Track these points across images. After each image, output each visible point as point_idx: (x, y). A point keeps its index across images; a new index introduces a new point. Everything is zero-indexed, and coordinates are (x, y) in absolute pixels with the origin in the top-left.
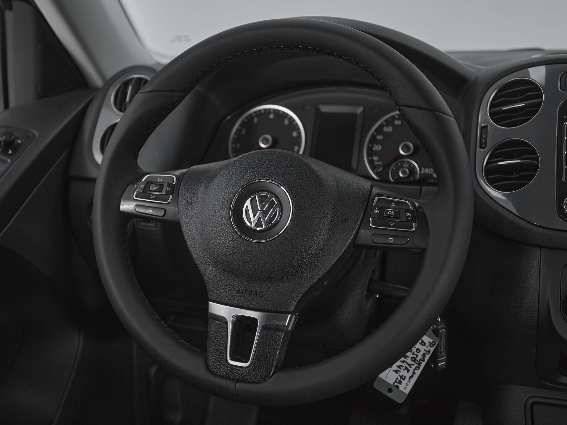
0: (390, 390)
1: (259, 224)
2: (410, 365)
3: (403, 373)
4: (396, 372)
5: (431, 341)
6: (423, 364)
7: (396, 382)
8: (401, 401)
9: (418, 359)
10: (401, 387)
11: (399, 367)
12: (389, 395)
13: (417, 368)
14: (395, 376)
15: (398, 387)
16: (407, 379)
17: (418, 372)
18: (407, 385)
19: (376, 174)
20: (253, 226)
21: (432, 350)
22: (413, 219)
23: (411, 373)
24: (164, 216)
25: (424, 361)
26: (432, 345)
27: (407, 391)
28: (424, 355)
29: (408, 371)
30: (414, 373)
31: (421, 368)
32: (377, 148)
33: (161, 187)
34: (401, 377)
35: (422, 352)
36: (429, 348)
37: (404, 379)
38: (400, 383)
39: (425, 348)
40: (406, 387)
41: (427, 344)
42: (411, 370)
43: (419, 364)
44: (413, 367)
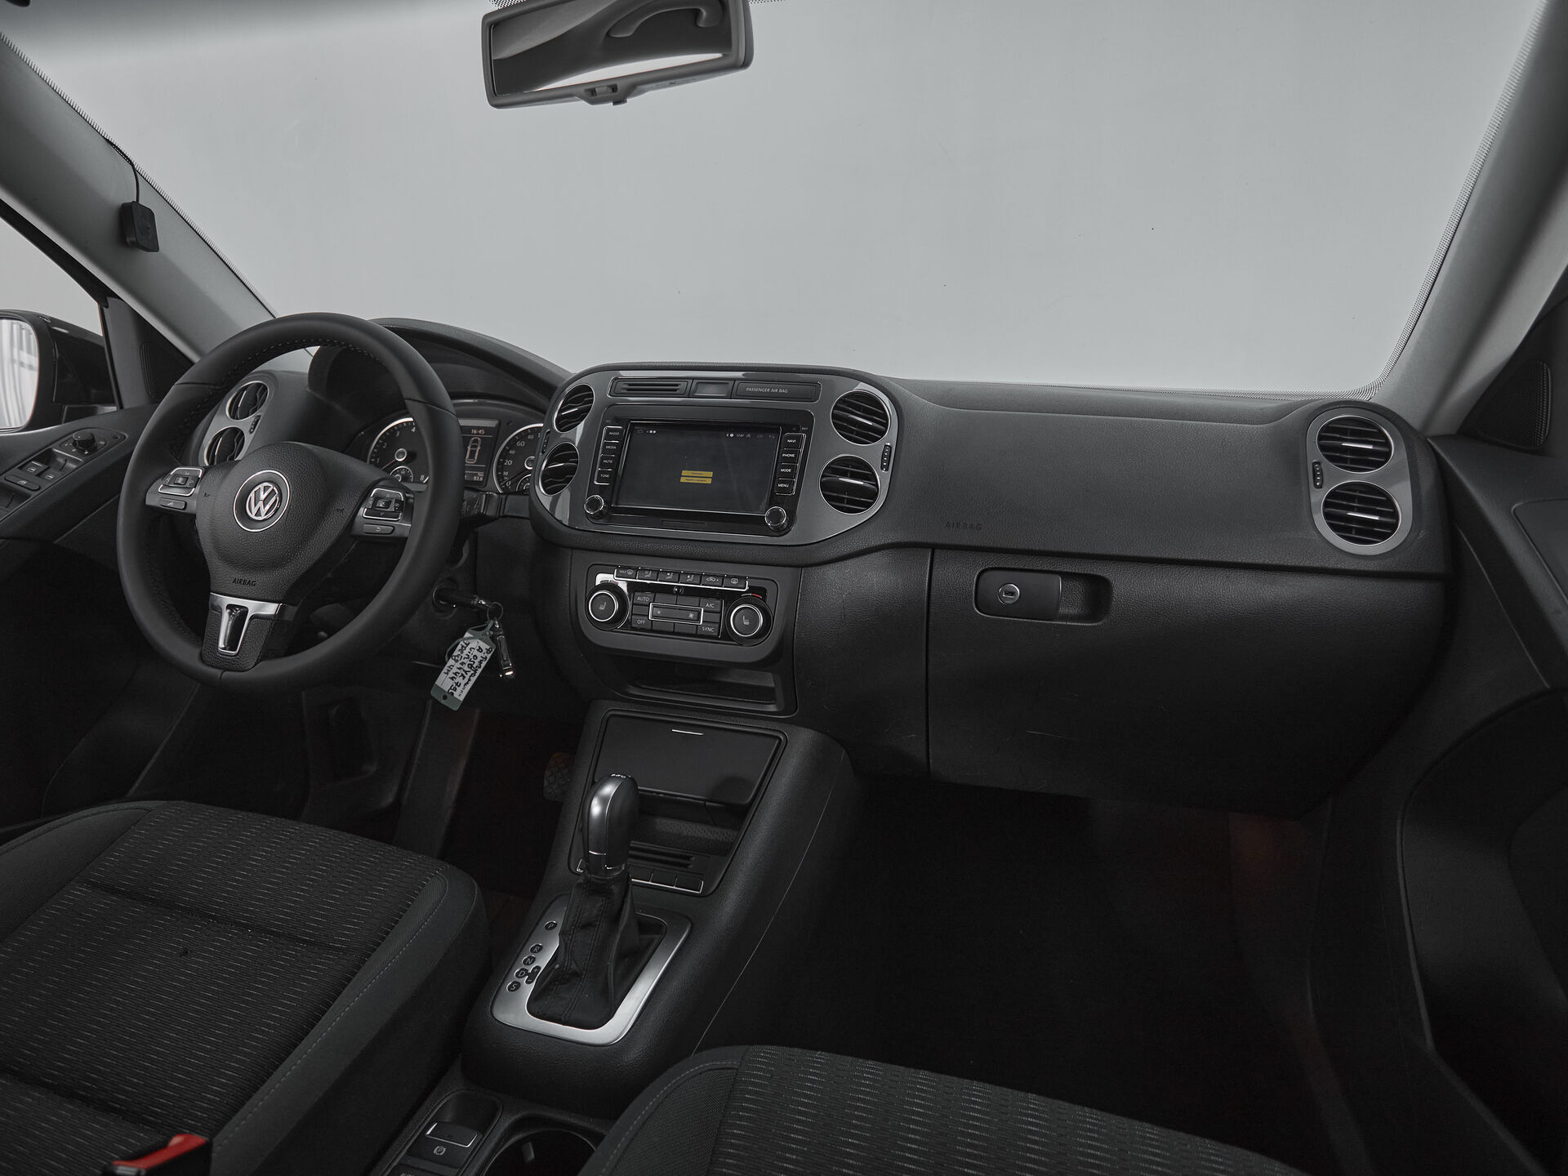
0: (445, 697)
1: (259, 513)
2: (466, 672)
3: (459, 679)
4: (452, 678)
5: (488, 647)
6: (479, 671)
7: (451, 688)
8: (456, 708)
9: (474, 666)
10: (456, 694)
11: (455, 674)
12: (443, 702)
13: (474, 674)
14: (451, 682)
15: (452, 694)
16: (462, 686)
17: (474, 679)
18: (462, 692)
19: (502, 489)
20: (253, 516)
21: (489, 656)
22: (400, 509)
23: (466, 680)
24: (184, 509)
25: (480, 667)
26: (488, 651)
27: (462, 698)
28: (480, 662)
29: (464, 677)
30: (469, 680)
31: (477, 675)
32: (509, 463)
33: (187, 479)
34: (457, 684)
35: (479, 659)
36: (486, 654)
37: (459, 686)
38: (455, 689)
39: (482, 654)
40: (461, 694)
41: (484, 651)
42: (467, 677)
43: (475, 671)
44: (469, 674)
